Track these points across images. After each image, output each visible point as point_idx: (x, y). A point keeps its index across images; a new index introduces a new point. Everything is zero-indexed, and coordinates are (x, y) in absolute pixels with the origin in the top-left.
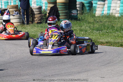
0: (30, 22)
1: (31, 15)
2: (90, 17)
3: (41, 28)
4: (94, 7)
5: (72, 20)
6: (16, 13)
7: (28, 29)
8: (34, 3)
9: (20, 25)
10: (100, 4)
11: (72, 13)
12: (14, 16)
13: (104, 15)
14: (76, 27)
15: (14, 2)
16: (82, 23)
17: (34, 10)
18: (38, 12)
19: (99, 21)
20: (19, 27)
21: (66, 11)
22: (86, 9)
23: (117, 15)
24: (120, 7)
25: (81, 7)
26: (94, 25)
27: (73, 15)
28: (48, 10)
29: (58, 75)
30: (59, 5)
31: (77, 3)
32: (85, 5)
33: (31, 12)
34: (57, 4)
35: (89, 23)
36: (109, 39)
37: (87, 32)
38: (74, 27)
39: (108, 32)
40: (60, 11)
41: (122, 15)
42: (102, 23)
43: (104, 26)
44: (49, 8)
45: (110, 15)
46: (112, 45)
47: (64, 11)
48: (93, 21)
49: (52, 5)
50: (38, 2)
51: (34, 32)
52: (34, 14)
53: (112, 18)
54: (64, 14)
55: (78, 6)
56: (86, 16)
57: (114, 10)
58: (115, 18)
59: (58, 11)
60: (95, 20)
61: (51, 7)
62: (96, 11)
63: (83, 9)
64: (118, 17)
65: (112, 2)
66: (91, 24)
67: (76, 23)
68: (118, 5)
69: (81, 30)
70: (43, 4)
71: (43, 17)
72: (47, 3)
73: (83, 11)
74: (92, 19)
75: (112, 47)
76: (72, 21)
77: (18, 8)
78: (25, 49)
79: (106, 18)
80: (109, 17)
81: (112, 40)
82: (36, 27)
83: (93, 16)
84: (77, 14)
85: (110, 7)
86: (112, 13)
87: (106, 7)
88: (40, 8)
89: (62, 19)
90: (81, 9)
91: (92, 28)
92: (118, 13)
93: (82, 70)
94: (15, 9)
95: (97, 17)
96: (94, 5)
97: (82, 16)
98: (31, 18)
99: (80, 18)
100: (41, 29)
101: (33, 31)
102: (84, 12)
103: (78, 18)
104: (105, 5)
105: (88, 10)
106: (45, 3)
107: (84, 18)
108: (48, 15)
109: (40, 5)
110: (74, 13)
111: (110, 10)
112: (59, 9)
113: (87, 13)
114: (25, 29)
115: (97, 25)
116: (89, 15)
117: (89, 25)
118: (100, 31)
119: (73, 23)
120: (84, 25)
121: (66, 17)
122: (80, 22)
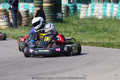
0: (18, 25)
1: (19, 18)
2: (75, 19)
4: (79, 10)
5: (57, 22)
6: (5, 16)
7: (16, 32)
8: (22, 7)
9: (9, 27)
10: (83, 7)
11: (57, 15)
12: (2, 19)
13: (88, 17)
14: (61, 29)
15: (3, 6)
16: (67, 25)
17: (21, 13)
18: (26, 15)
19: (83, 23)
20: (7, 29)
21: (52, 14)
22: (71, 12)
23: (100, 17)
24: (103, 10)
25: (66, 10)
26: (78, 26)
27: (58, 17)
28: (35, 13)
29: (43, 74)
30: (45, 9)
31: (62, 6)
32: (70, 8)
33: (19, 16)
34: (44, 7)
36: (92, 40)
37: (71, 33)
38: (59, 29)
40: (46, 14)
41: (105, 17)
42: (86, 25)
43: (87, 27)
44: (36, 12)
45: (93, 17)
46: (95, 45)
47: (50, 14)
48: (77, 23)
49: (38, 9)
50: (26, 6)
51: (22, 34)
52: (22, 17)
53: (95, 20)
54: (50, 17)
55: (63, 9)
56: (70, 19)
57: (97, 13)
58: (98, 20)
59: (44, 14)
60: (79, 22)
61: (37, 10)
62: (80, 13)
63: (68, 12)
64: (101, 19)
65: (95, 5)
66: (75, 26)
67: (61, 25)
68: (101, 8)
69: (66, 31)
70: (30, 7)
71: (30, 20)
72: (34, 7)
73: (67, 14)
74: (77, 21)
75: (95, 47)
77: (6, 12)
78: (12, 50)
79: (90, 20)
80: (93, 19)
81: (95, 41)
82: (23, 29)
83: (78, 19)
84: (62, 17)
85: (94, 9)
86: (95, 16)
87: (89, 10)
88: (27, 12)
89: (48, 21)
90: (66, 12)
91: (76, 29)
92: (101, 15)
94: (3, 13)
95: (82, 19)
96: (78, 8)
97: (67, 19)
98: (19, 21)
99: (65, 20)
100: (28, 31)
101: (20, 33)
102: (69, 15)
103: (64, 21)
104: (89, 8)
105: (73, 13)
106: (32, 6)
107: (69, 21)
109: (27, 9)
110: (59, 15)
111: (93, 13)
112: (45, 12)
114: (13, 31)
115: (81, 27)
116: (74, 18)
117: (74, 26)
118: (83, 32)
119: (58, 25)
120: (69, 27)
121: (52, 19)
122: (65, 24)
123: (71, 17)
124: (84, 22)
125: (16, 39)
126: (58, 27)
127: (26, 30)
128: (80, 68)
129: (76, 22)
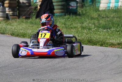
1: (17, 7)
2: (93, 11)
3: (31, 24)
7: (15, 26)
9: (4, 20)
11: (70, 5)
13: (110, 8)
14: (76, 24)
16: (83, 18)
17: (21, 1)
18: (27, 4)
19: (104, 16)
20: (2, 22)
21: (63, 3)
27: (71, 8)
33: (17, 4)
35: (92, 18)
37: (91, 30)
38: (74, 24)
39: (119, 31)
40: (54, 2)
42: (109, 19)
43: (112, 23)
45: (118, 9)
47: (60, 3)
48: (97, 16)
51: (24, 30)
53: (121, 12)
54: (59, 7)
59: (52, 2)
60: (99, 15)
62: (100, 2)
66: (94, 20)
67: (75, 19)
69: (83, 27)
71: (33, 11)
73: (83, 3)
74: (96, 13)
76: (70, 15)
79: (113, 13)
82: (24, 23)
83: (97, 10)
84: (77, 7)
86: (121, 6)
89: (57, 13)
93: (92, 79)
95: (102, 11)
98: (18, 12)
99: (80, 12)
101: (21, 28)
102: (85, 5)
103: (78, 13)
105: (90, 2)
107: (86, 13)
108: (39, 7)
110: (72, 5)
111: (118, 2)
113: (88, 6)
114: (11, 25)
115: (103, 22)
116: (92, 9)
117: (92, 21)
118: (108, 29)
119: (71, 18)
120: (86, 21)
121: (62, 10)
122: (81, 17)
123: (88, 8)
124: (106, 14)
125: (16, 36)
126: (70, 21)
127: (28, 24)
128: (111, 78)
129: (94, 15)
